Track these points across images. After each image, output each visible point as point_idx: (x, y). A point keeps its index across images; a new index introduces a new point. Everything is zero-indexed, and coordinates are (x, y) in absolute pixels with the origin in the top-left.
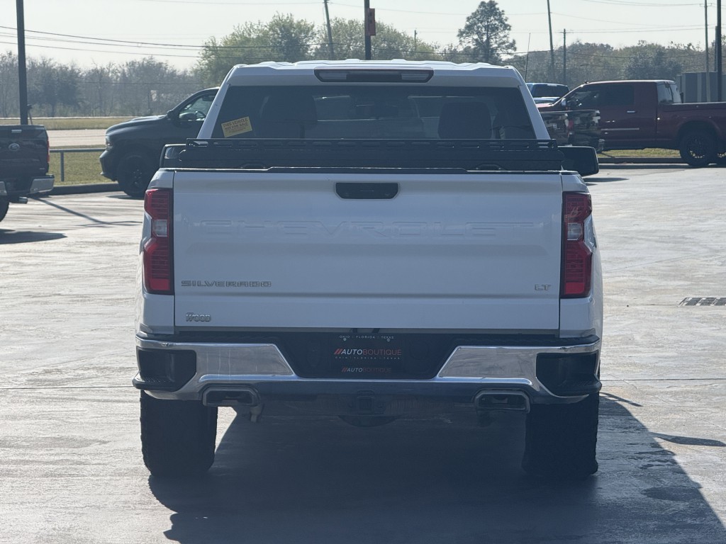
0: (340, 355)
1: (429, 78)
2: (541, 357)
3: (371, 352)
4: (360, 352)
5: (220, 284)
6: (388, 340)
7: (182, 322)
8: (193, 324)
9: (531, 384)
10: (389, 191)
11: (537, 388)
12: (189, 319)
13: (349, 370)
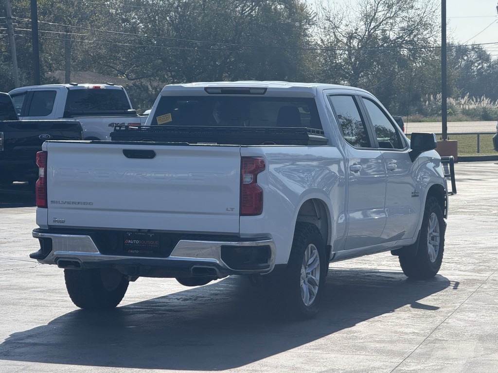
0: (128, 243)
1: (264, 93)
2: (223, 247)
3: (143, 242)
4: (137, 242)
5: (69, 203)
6: (151, 236)
7: (51, 223)
8: (57, 224)
9: (218, 262)
10: (151, 155)
11: (221, 264)
12: (55, 221)
13: (131, 251)
